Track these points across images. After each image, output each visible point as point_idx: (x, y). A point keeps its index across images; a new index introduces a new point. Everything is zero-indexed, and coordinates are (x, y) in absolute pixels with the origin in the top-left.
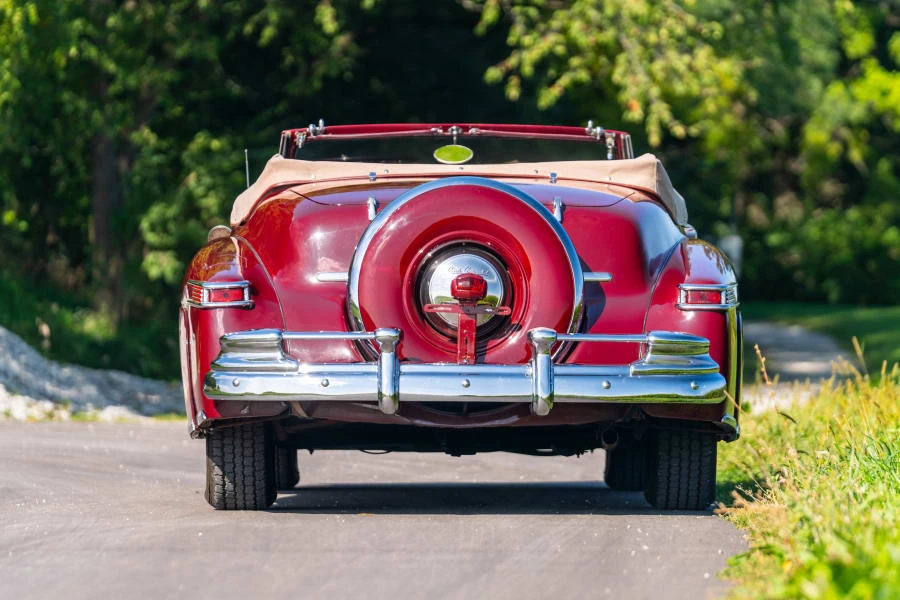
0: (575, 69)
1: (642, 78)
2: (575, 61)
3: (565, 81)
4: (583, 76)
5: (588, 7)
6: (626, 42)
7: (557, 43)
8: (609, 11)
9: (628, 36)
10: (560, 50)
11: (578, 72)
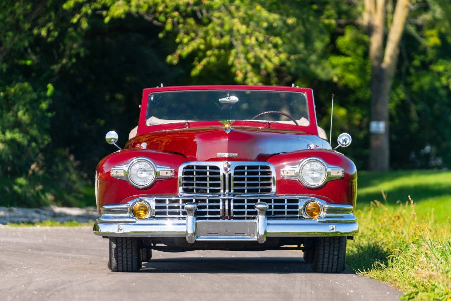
0: (210, 56)
1: (242, 60)
2: (209, 53)
3: (204, 62)
4: (213, 59)
5: (216, 25)
6: (235, 43)
7: (201, 43)
8: (227, 27)
9: (236, 40)
10: (202, 47)
11: (211, 58)
